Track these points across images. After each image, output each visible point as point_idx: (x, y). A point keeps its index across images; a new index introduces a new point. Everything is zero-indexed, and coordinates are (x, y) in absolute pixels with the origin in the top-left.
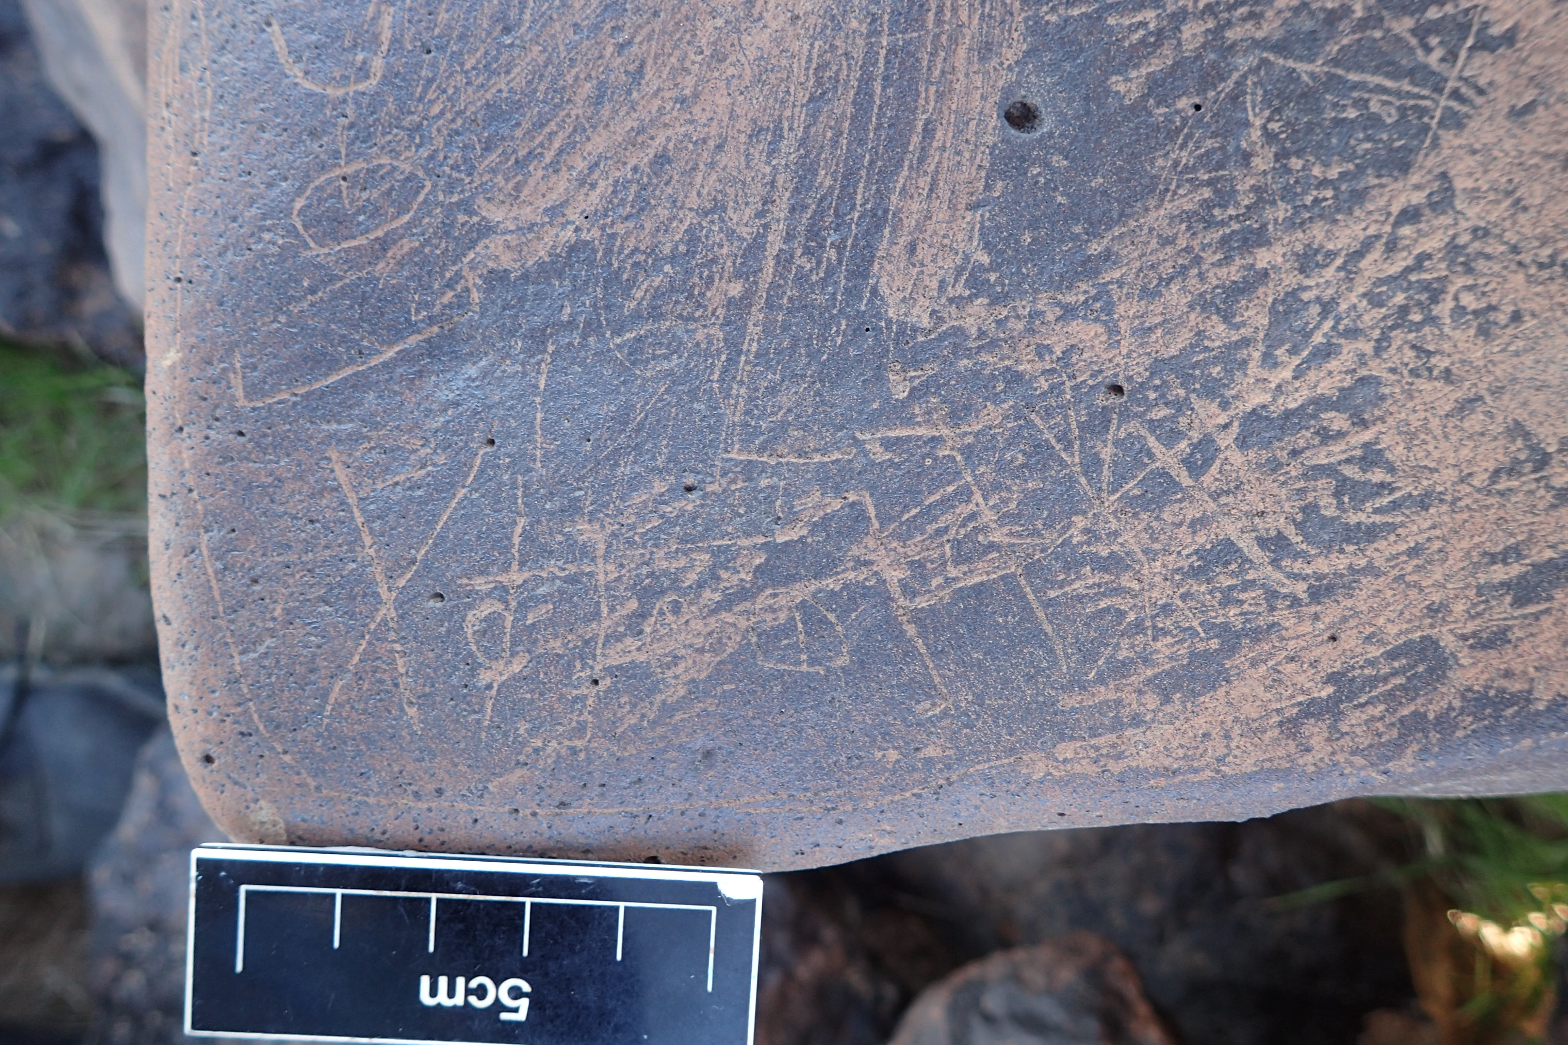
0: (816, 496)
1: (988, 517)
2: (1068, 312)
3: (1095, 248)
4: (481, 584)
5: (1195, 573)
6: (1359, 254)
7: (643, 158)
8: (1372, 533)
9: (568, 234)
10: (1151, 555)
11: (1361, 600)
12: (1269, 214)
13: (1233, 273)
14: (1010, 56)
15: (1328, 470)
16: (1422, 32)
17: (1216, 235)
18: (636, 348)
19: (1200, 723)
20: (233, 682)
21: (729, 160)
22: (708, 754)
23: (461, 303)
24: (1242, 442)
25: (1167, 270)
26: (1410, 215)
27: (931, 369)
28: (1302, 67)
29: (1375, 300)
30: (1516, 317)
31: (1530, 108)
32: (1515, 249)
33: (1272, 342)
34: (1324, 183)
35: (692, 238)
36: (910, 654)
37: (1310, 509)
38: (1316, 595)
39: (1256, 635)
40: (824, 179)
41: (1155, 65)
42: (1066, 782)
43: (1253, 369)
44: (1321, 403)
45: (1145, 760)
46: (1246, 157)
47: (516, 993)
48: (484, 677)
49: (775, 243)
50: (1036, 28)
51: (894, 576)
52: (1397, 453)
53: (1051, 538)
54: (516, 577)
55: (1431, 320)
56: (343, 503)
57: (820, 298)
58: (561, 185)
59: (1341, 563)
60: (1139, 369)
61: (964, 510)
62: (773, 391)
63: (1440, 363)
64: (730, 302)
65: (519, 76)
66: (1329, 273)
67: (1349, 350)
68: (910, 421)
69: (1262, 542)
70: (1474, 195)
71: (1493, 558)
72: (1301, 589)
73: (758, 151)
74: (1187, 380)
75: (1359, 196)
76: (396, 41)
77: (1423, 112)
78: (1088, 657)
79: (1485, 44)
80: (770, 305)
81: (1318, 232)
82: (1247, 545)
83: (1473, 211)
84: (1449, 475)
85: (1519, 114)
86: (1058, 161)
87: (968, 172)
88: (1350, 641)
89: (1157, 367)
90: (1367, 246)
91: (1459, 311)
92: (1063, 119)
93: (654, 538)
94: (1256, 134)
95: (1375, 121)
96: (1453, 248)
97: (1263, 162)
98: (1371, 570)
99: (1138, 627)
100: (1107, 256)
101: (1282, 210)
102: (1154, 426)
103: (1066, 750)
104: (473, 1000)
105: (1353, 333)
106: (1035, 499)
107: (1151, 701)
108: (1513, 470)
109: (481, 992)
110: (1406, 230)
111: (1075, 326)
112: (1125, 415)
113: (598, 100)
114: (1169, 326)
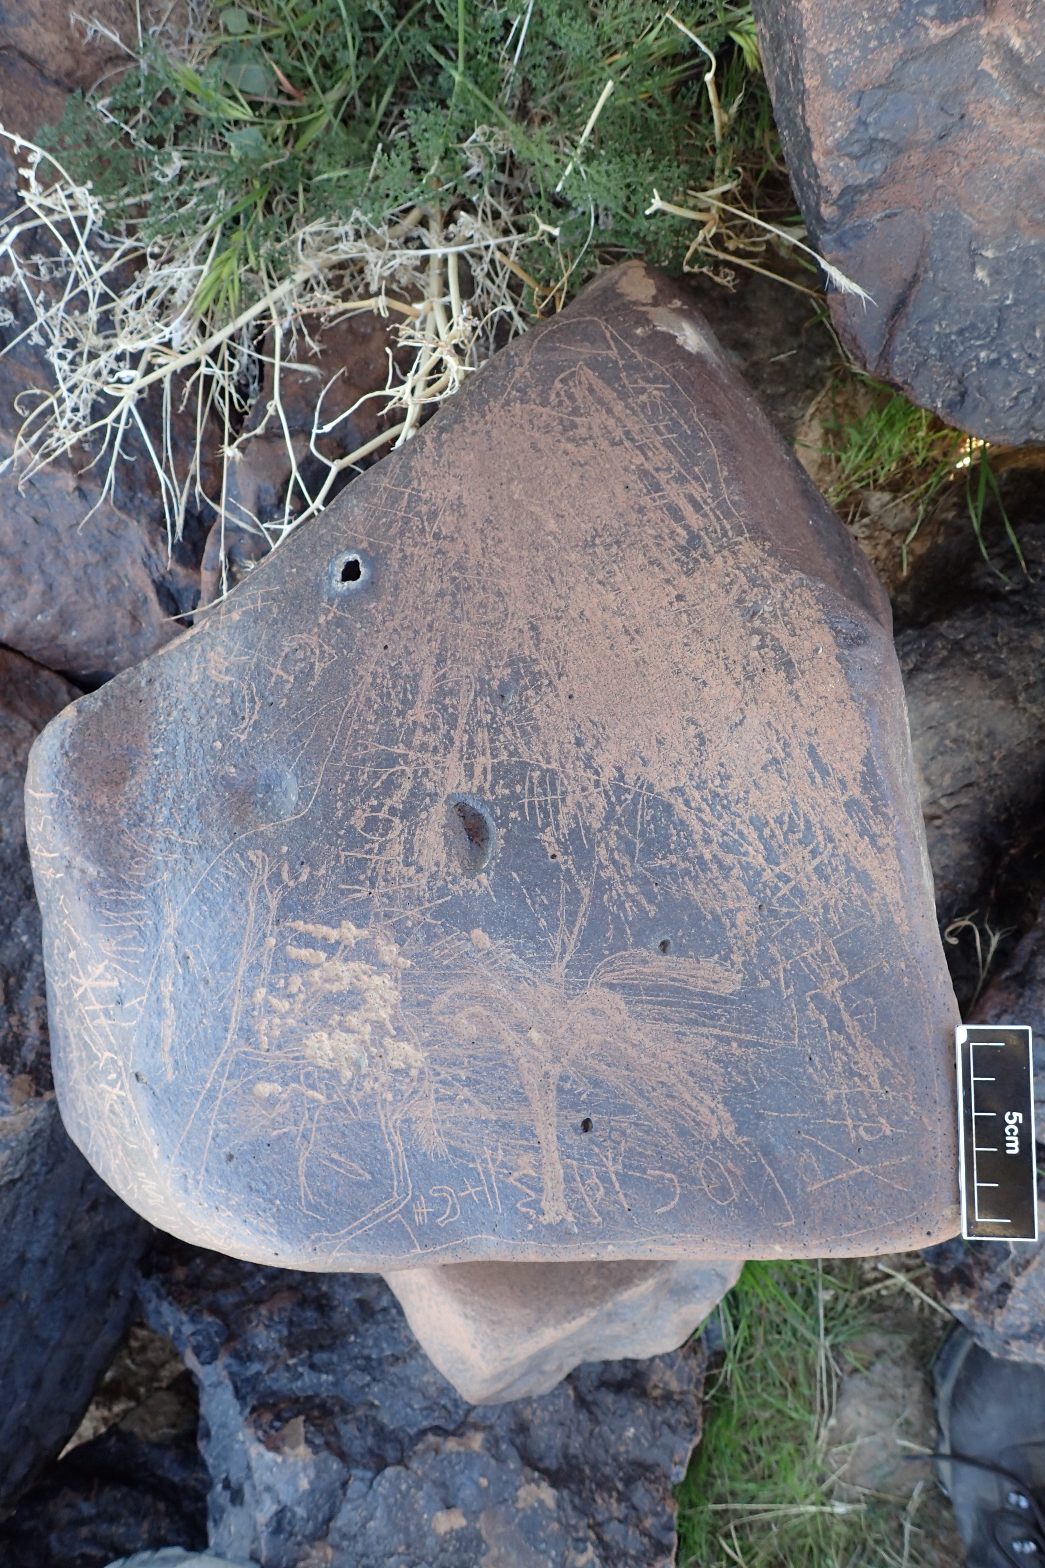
0: (809, 1013)
1: (811, 950)
2: (733, 925)
3: (709, 917)
4: (853, 1135)
5: (827, 880)
6: (703, 822)
7: (691, 1081)
8: (807, 822)
9: (720, 1106)
10: (822, 895)
11: (833, 826)
12: (691, 855)
13: (714, 867)
14: (646, 953)
15: (785, 835)
16: (620, 802)
17: (701, 874)
18: (760, 1080)
19: (882, 878)
20: (898, 1224)
21: (689, 1049)
22: (911, 1049)
23: (748, 1144)
24: (777, 864)
25: (715, 891)
26: (687, 803)
27: (758, 972)
28: (638, 847)
29: (720, 817)
30: (722, 765)
31: (642, 759)
32: (696, 765)
33: (739, 853)
34: (678, 835)
35: (718, 1061)
36: (866, 976)
37: (800, 842)
38: (832, 841)
39: (848, 861)
40: (693, 1015)
41: (644, 901)
42: (910, 918)
43: (750, 860)
44: (761, 837)
45: (898, 895)
46: (673, 866)
47: (1011, 1118)
48: (888, 1133)
49: (717, 1032)
50: (635, 945)
51: (837, 983)
52: (777, 812)
53: (818, 928)
54: (849, 1122)
55: (726, 797)
56: (828, 1185)
57: (735, 1014)
58: (703, 1110)
59: (819, 832)
60: (753, 900)
61: (810, 959)
62: (771, 1030)
63: (742, 794)
64: (740, 1046)
65: (667, 1126)
66: (711, 832)
67: (739, 826)
68: (778, 979)
69: (814, 858)
70: (677, 779)
71: (813, 782)
72: (830, 846)
73: (686, 1040)
74: (755, 883)
75: (682, 822)
76: (660, 1169)
77: (648, 801)
78: (862, 915)
79: (622, 778)
80: (739, 1032)
81: (696, 837)
82: (815, 863)
83: (683, 780)
84: (784, 794)
85: (645, 764)
86: (680, 933)
87: (686, 964)
88: (847, 830)
89: (752, 893)
90: (700, 819)
91: (721, 786)
92: (665, 933)
93: (830, 1072)
94: (664, 862)
95: (654, 817)
96: (698, 788)
97: (673, 859)
98: (821, 822)
99: (849, 899)
100: (711, 913)
101: (690, 850)
102: (773, 894)
103: (897, 920)
104: (1015, 1133)
105: (733, 825)
106: (804, 934)
107: (876, 894)
108: (780, 771)
109: (1012, 1131)
110: (693, 804)
111: (738, 922)
112: (770, 904)
113: (672, 1097)
114: (736, 889)
